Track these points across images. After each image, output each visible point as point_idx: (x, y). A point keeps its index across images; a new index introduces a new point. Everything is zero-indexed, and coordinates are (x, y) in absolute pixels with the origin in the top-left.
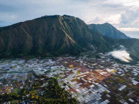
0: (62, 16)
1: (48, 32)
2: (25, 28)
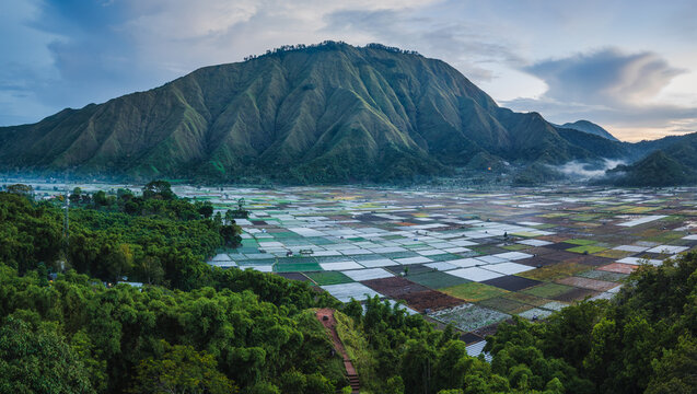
0: (359, 48)
1: (280, 104)
2: (187, 92)
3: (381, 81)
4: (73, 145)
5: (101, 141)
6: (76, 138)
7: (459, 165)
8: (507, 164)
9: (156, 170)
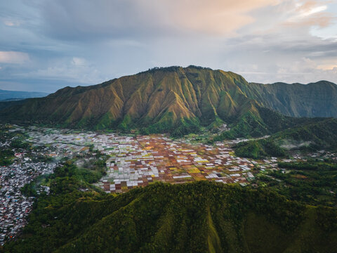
0: (184, 68)
1: (149, 97)
2: (117, 88)
3: (189, 86)
4: (73, 113)
5: (84, 110)
6: (74, 109)
7: (205, 126)
8: (225, 126)
9: (104, 126)
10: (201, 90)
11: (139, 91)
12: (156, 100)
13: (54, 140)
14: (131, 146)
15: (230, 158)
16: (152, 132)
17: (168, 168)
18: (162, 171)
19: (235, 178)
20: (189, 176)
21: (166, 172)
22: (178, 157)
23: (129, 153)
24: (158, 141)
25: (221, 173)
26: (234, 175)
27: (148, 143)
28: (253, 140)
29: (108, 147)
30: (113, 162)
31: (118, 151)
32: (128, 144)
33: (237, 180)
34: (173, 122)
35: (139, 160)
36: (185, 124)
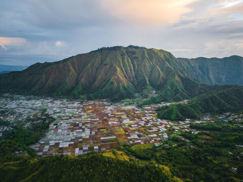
1: (97, 70)
2: (73, 63)
3: (128, 61)
4: (38, 83)
5: (47, 81)
6: (39, 80)
7: (139, 92)
8: (154, 92)
9: (60, 93)
10: (137, 64)
11: (89, 65)
12: (102, 73)
13: (18, 105)
14: (76, 110)
15: (152, 119)
16: (96, 98)
17: (99, 129)
18: (93, 133)
19: (152, 138)
20: (115, 137)
21: (96, 133)
22: (111, 119)
23: (72, 116)
24: (100, 106)
25: (141, 134)
26: (151, 136)
27: (91, 107)
28: (174, 103)
29: (58, 111)
30: (56, 124)
31: (64, 114)
32: (74, 108)
33: (153, 141)
34: (114, 89)
35: (77, 123)
36: (122, 91)
